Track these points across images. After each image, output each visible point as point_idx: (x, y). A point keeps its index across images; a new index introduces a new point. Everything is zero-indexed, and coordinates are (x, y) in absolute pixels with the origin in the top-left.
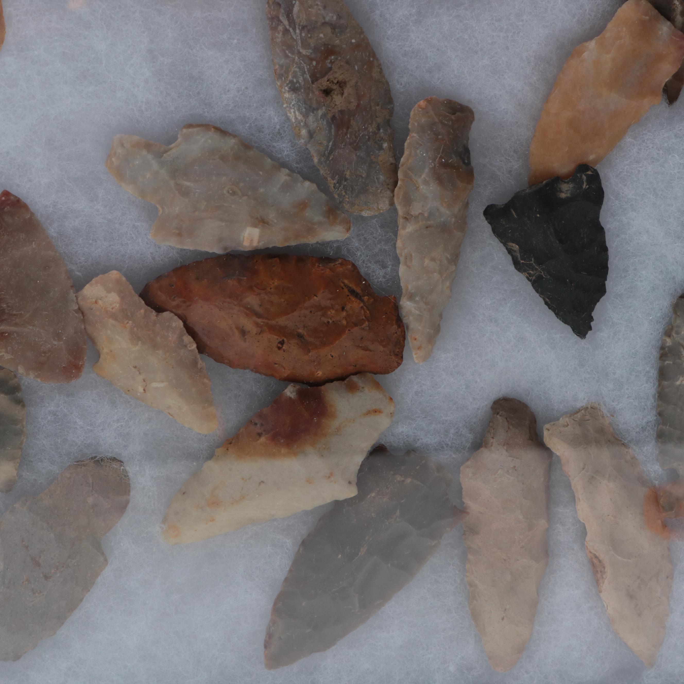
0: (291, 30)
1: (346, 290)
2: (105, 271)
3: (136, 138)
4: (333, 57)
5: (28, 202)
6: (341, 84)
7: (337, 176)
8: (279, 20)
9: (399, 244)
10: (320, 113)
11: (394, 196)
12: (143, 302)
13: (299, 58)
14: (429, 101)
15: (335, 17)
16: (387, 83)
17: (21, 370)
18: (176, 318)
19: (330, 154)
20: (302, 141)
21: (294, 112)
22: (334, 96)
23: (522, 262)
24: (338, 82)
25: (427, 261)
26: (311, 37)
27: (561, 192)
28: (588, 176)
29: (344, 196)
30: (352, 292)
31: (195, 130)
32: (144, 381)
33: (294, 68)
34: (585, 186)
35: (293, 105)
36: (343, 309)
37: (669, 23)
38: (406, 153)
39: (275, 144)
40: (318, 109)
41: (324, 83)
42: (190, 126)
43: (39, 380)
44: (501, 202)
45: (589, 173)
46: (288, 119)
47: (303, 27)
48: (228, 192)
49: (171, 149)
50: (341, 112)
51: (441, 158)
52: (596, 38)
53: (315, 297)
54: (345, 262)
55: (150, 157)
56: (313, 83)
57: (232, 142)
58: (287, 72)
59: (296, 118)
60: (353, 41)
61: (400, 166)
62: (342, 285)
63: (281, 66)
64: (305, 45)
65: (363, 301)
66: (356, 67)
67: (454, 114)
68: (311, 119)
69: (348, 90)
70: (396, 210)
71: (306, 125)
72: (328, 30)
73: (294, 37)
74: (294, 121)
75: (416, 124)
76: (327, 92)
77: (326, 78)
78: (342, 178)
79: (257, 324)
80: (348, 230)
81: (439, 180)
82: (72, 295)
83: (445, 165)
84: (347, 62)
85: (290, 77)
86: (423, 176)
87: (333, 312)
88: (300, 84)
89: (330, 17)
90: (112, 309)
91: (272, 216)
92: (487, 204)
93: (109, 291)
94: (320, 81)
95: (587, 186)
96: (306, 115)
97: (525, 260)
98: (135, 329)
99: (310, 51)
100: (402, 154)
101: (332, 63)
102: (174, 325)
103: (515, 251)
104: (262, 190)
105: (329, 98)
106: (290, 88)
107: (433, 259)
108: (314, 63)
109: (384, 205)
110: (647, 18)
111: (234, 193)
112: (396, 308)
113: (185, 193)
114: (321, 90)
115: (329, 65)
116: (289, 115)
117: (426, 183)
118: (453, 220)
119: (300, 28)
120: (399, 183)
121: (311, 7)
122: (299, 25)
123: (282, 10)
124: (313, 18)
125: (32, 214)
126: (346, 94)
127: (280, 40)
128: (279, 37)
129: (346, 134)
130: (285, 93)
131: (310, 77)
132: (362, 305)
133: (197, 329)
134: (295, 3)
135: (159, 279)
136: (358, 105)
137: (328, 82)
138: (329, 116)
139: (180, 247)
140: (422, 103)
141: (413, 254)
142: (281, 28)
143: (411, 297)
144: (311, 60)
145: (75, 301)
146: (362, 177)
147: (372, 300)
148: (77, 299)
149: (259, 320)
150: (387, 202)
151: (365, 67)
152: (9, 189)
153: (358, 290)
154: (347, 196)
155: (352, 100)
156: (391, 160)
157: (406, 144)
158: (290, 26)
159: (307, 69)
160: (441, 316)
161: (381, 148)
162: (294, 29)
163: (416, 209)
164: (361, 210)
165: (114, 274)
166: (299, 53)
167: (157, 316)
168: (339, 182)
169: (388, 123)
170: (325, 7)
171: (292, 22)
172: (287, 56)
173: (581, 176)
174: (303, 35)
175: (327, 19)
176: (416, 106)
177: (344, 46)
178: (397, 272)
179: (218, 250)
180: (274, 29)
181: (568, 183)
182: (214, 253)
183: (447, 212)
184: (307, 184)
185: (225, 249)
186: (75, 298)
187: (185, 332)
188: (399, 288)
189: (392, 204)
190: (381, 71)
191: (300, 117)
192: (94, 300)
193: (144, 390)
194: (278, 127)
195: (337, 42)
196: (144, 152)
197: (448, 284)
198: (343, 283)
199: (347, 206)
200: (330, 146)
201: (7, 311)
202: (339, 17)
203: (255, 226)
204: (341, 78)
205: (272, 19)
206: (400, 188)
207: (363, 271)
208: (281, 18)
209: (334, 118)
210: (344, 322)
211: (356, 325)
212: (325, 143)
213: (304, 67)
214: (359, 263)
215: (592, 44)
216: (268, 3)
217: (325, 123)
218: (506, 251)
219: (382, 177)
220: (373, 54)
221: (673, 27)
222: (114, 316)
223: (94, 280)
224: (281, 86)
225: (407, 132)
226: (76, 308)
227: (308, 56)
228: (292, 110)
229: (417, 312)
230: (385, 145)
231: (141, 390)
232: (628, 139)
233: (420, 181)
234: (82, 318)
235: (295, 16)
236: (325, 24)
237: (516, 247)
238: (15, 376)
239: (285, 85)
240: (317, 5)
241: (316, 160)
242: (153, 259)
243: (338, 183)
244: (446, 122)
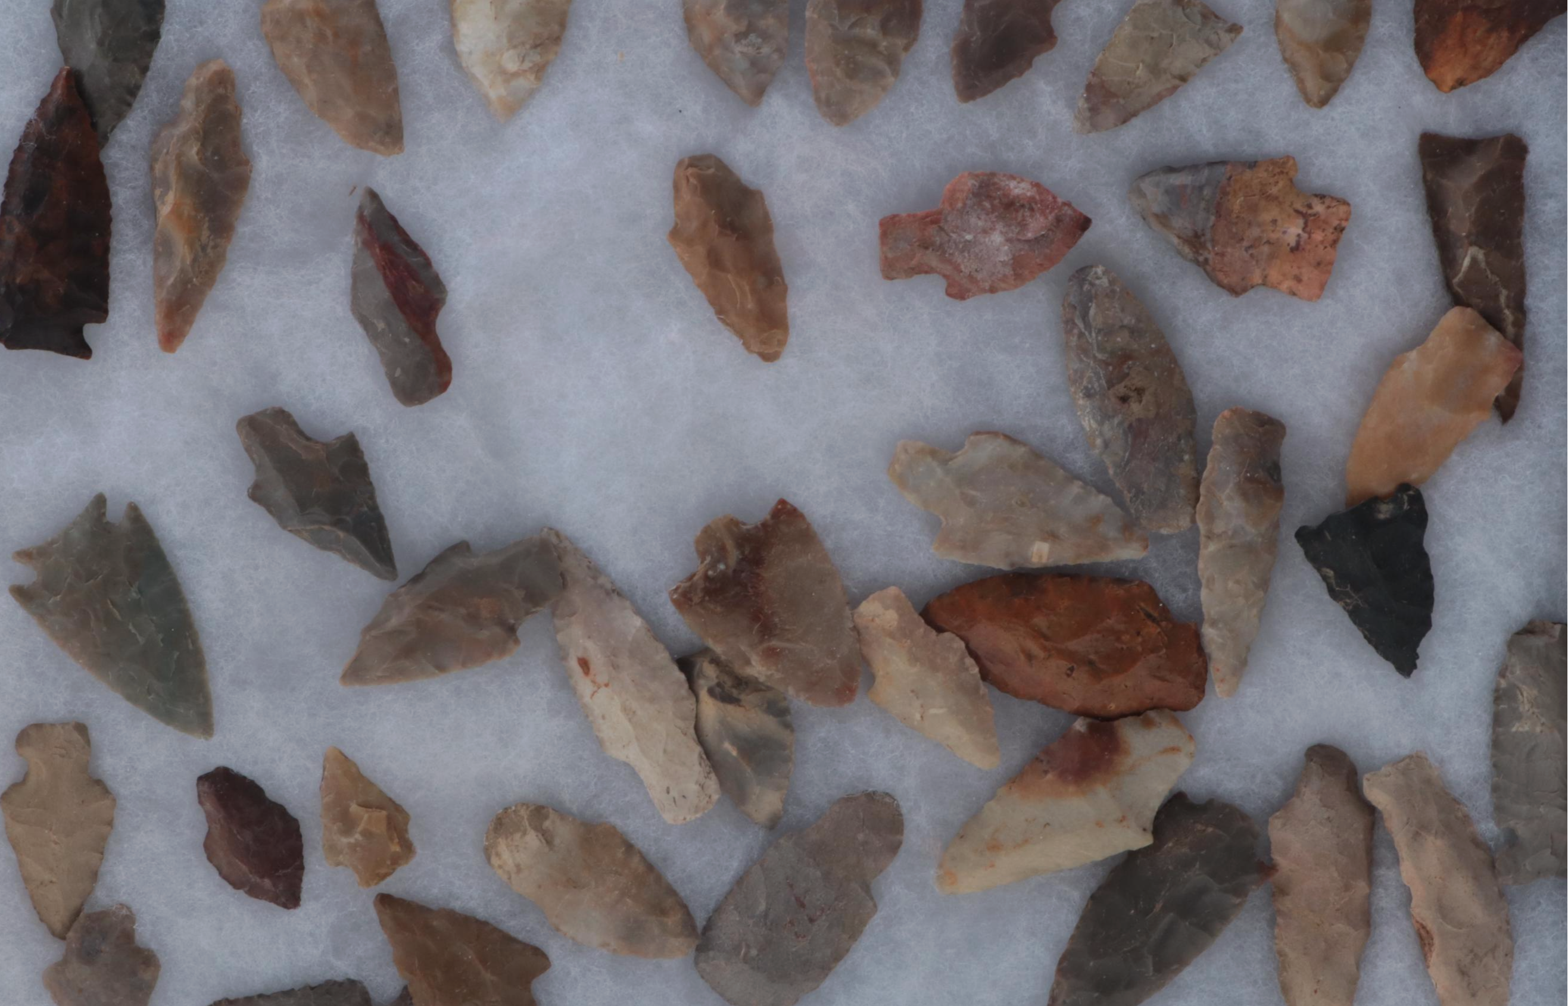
0: (1087, 333)
1: (1142, 614)
2: (884, 586)
3: (920, 444)
4: (1130, 362)
5: (805, 511)
6: (1140, 391)
7: (1134, 489)
8: (1074, 323)
9: (1201, 565)
10: (1116, 421)
11: (1195, 512)
12: (923, 621)
13: (1094, 362)
14: (1234, 412)
15: (1133, 321)
16: (1190, 392)
17: (791, 691)
18: (957, 639)
19: (1126, 464)
20: (1097, 451)
21: (1089, 421)
22: (1131, 404)
23: (1337, 589)
24: (1136, 389)
25: (1230, 584)
26: (1107, 341)
27: (1380, 512)
28: (1410, 496)
29: (1142, 511)
30: (1149, 616)
31: (983, 437)
32: (922, 706)
33: (1089, 373)
34: (1406, 507)
35: (1087, 413)
36: (1138, 634)
37: (1497, 333)
38: (1209, 466)
39: (1068, 455)
40: (1113, 417)
41: (1121, 389)
42: (978, 433)
43: (810, 703)
44: (1314, 524)
45: (1411, 492)
46: (1082, 428)
47: (1099, 331)
48: (1017, 503)
49: (956, 457)
50: (1139, 420)
51: (1247, 472)
52: (1418, 348)
53: (1108, 620)
54: (1142, 583)
55: (934, 464)
56: (1109, 389)
57: (1021, 450)
58: (1082, 377)
59: (1090, 426)
60: (1153, 346)
61: (1202, 481)
62: (1138, 608)
63: (1076, 371)
64: (1101, 348)
65: (1159, 625)
66: (1156, 374)
67: (1262, 426)
68: (1106, 427)
69: (1147, 397)
70: (1198, 529)
71: (1101, 434)
72: (1126, 334)
73: (1090, 340)
74: (1088, 429)
75: (1220, 436)
76: (1124, 399)
77: (1123, 384)
78: (1139, 492)
79: (1044, 649)
80: (1146, 547)
81: (1245, 495)
82: (847, 611)
83: (1250, 480)
84: (1146, 368)
85: (1085, 383)
86: (1228, 491)
87: (1128, 637)
88: (1095, 390)
89: (1129, 320)
90: (890, 626)
91: (1063, 530)
92: (1299, 525)
93: (887, 608)
94: (1116, 387)
95: (1409, 507)
96: (1101, 423)
97: (1340, 587)
98: (914, 649)
99: (1106, 355)
100: (1204, 466)
101: (1129, 368)
102: (955, 645)
103: (1329, 578)
104: (1052, 502)
105: (1126, 405)
106: (1084, 394)
107: (1237, 582)
108: (1111, 368)
109: (1185, 522)
110: (1473, 327)
111: (1023, 504)
112: (1197, 636)
113: (971, 502)
114: (1118, 397)
115: (1126, 371)
116: (1083, 423)
117: (1230, 498)
118: (1260, 540)
119: (1096, 331)
120: (1202, 499)
121: (1108, 309)
122: (1095, 329)
123: (1077, 313)
124: (1110, 321)
125: (809, 525)
126: (1144, 402)
127: (1075, 344)
128: (1074, 340)
129: (1144, 444)
130: (1079, 399)
131: (1106, 383)
132: (1159, 630)
133: (980, 653)
134: (1091, 306)
135: (940, 597)
136: (1157, 414)
137: (1125, 389)
138: (1126, 425)
139: (964, 561)
140: (1226, 413)
141: (1216, 576)
142: (1076, 331)
143: (1214, 624)
144: (1107, 364)
145: (851, 619)
146: (1161, 491)
147: (1170, 626)
148: (853, 617)
149: (1047, 643)
150: (1188, 519)
151: (1166, 374)
152: (785, 498)
153: (1156, 615)
154: (1144, 511)
155: (1151, 408)
156: (1193, 474)
157: (1209, 458)
158: (1086, 329)
159: (1103, 374)
160: (1248, 649)
161: (1181, 460)
162: (1090, 333)
163: (1219, 527)
164: (1160, 527)
165: (893, 590)
166: (1095, 357)
167: (937, 636)
168: (1136, 496)
169: (1190, 434)
170: (1123, 310)
171: (1088, 325)
172: (1081, 361)
173: (1402, 497)
174: (1100, 338)
175: (1126, 322)
176: (1220, 416)
177: (1143, 351)
178: (1199, 597)
179: (1003, 566)
180: (1069, 332)
181: (1387, 503)
182: (1000, 570)
183: (1253, 531)
184: (1102, 497)
185: (1012, 565)
186: (850, 616)
187: (967, 654)
188: (1201, 614)
189: (1193, 521)
190: (1183, 379)
191: (1094, 425)
192: (870, 618)
193: (922, 717)
194: (1071, 436)
195: (1136, 346)
196: (929, 459)
197: (1255, 611)
198: (1139, 606)
199: (1144, 522)
200: (1126, 457)
201: (779, 626)
202: (1139, 320)
203: (1044, 540)
204: (1139, 384)
205: (1067, 322)
206: (1202, 504)
207: (1161, 595)
208: (1077, 321)
209: (1130, 426)
210: (1140, 649)
211: (1152, 652)
212: (1121, 453)
213: (1099, 373)
214: (1157, 586)
215: (1413, 355)
216: (1063, 305)
217: (1121, 431)
218: (1320, 578)
219: (1182, 492)
220: (1174, 360)
221: (1502, 338)
222: (891, 635)
223: (871, 597)
224: (1075, 393)
225: (1210, 444)
226: (851, 625)
227: (1104, 361)
228: (1087, 418)
229: (1220, 640)
230: (1186, 457)
231: (918, 716)
232: (1454, 457)
233: (1223, 497)
234: (857, 637)
235: (1091, 321)
236: (1122, 327)
237: (1330, 573)
238: (785, 699)
239: (1080, 390)
240: (1115, 307)
241: (1111, 472)
242: (935, 576)
243: (1134, 496)
244: (1253, 435)
